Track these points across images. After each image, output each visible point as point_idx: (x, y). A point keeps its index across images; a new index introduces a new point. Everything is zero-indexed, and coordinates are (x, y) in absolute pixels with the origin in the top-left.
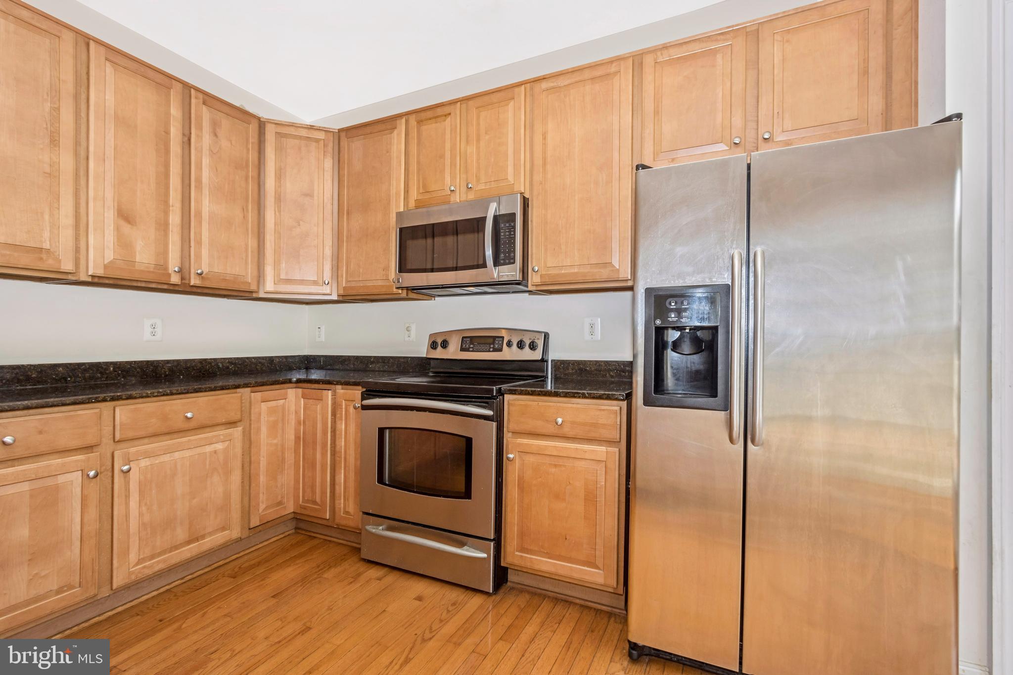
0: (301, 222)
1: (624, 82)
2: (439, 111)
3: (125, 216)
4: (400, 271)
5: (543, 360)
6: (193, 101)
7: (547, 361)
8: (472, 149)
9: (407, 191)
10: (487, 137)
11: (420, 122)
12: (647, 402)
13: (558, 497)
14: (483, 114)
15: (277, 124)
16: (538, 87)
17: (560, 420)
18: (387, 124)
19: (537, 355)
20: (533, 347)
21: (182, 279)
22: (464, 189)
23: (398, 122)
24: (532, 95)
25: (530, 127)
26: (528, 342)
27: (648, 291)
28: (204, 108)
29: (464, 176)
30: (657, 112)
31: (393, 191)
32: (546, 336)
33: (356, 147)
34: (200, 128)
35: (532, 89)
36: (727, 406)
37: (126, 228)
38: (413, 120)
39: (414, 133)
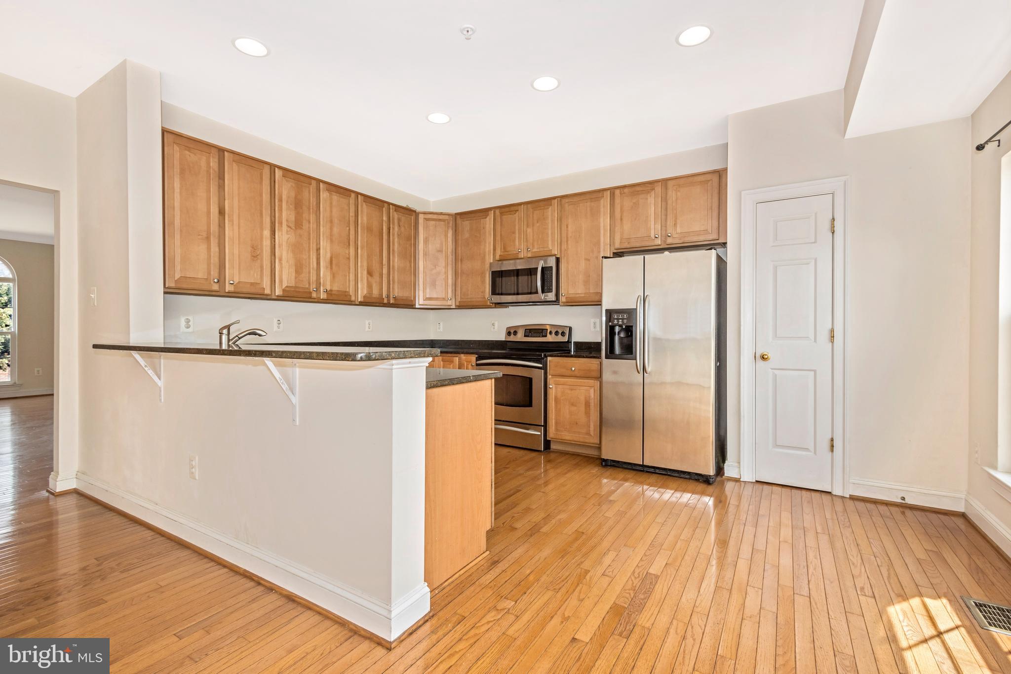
0: (437, 266)
1: (605, 202)
2: (512, 208)
3: (370, 273)
4: (492, 294)
5: (569, 342)
6: (391, 211)
7: (571, 342)
8: (529, 230)
9: (495, 250)
10: (538, 224)
11: (502, 214)
12: (607, 358)
13: (573, 404)
14: (535, 212)
15: (425, 213)
16: (564, 201)
17: (573, 369)
18: (485, 212)
19: (566, 339)
20: (563, 334)
21: (388, 300)
22: (525, 251)
23: (490, 212)
24: (561, 204)
25: (560, 220)
26: (560, 332)
27: (607, 310)
28: (395, 213)
29: (525, 243)
30: (621, 219)
31: (487, 250)
32: (570, 329)
33: (466, 224)
34: (394, 224)
35: (561, 200)
36: (636, 359)
37: (370, 278)
38: (497, 211)
39: (498, 219)
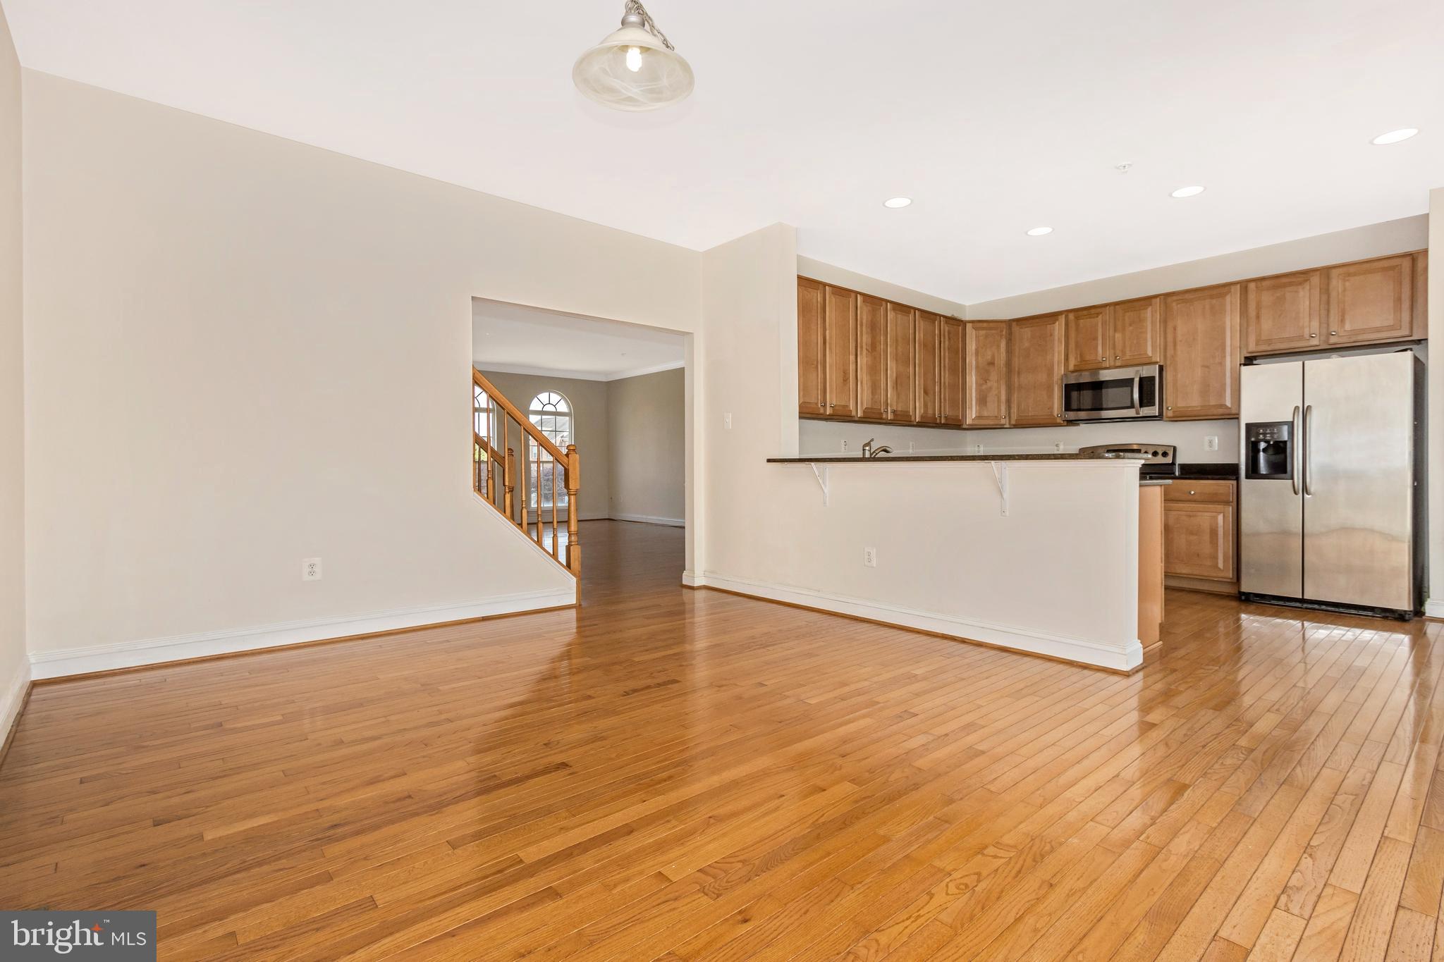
1: (1233, 300)
2: (1093, 311)
3: (926, 392)
4: (1066, 410)
5: (1173, 464)
6: (942, 323)
7: (1175, 465)
8: (1118, 335)
9: (1067, 359)
10: (1131, 328)
11: (1077, 318)
13: (1192, 533)
14: (1128, 314)
16: (1170, 300)
17: (1193, 492)
18: (1053, 316)
19: (1169, 460)
20: (1165, 454)
21: (940, 420)
22: (1112, 359)
23: (1060, 317)
24: (1166, 303)
25: (1165, 322)
26: (1160, 453)
27: (1249, 426)
28: (946, 325)
29: (1112, 351)
30: (1258, 317)
31: (1056, 359)
32: (1175, 449)
33: (1027, 332)
34: (944, 338)
35: (1165, 299)
36: (1292, 478)
37: (926, 397)
38: (1071, 316)
39: (1072, 325)
